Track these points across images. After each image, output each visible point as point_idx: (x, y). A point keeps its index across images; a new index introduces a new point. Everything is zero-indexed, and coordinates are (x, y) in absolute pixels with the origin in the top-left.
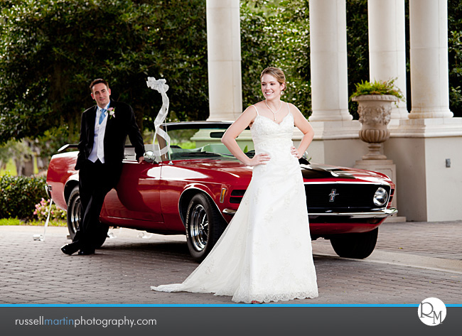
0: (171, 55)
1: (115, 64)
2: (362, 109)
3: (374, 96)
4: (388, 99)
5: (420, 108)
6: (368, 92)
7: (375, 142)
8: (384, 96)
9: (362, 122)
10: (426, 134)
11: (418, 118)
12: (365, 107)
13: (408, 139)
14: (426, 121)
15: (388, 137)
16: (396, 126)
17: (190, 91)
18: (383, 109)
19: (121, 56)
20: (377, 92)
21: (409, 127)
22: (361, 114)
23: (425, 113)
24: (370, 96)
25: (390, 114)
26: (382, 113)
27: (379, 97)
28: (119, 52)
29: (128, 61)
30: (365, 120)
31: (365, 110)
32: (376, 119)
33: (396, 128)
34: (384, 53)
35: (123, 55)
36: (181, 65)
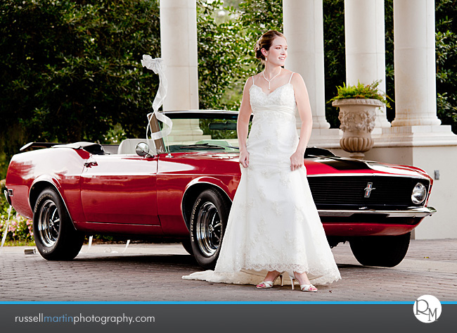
0: (118, 61)
1: (56, 70)
2: (344, 115)
3: (358, 100)
4: (374, 104)
5: (406, 114)
6: (351, 95)
7: (358, 152)
8: (368, 100)
9: (344, 129)
10: (414, 143)
11: (404, 125)
12: (348, 112)
13: (393, 149)
14: (414, 129)
15: (372, 146)
16: (378, 135)
17: (139, 101)
18: (367, 115)
19: (64, 60)
20: (361, 96)
21: (394, 136)
22: (342, 120)
23: (412, 120)
24: (353, 100)
25: (374, 120)
26: (366, 119)
27: (364, 101)
28: (60, 57)
29: (70, 66)
30: (347, 127)
31: (348, 116)
32: (359, 125)
33: (379, 137)
34: (362, 56)
35: (66, 59)
36: (130, 72)
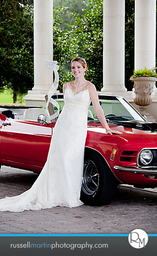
0: (11, 50)
2: (137, 85)
4: (153, 80)
7: (144, 105)
12: (139, 84)
15: (151, 102)
20: (147, 75)
24: (142, 78)
25: (153, 89)
26: (149, 88)
27: (148, 78)
30: (138, 92)
32: (145, 91)
34: (144, 52)
36: (17, 56)
